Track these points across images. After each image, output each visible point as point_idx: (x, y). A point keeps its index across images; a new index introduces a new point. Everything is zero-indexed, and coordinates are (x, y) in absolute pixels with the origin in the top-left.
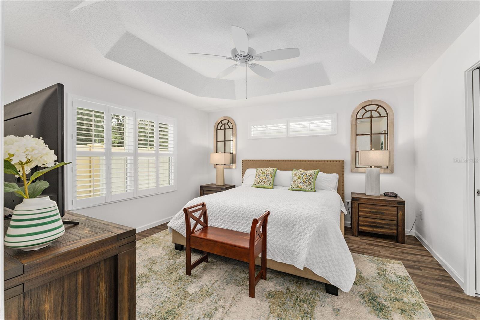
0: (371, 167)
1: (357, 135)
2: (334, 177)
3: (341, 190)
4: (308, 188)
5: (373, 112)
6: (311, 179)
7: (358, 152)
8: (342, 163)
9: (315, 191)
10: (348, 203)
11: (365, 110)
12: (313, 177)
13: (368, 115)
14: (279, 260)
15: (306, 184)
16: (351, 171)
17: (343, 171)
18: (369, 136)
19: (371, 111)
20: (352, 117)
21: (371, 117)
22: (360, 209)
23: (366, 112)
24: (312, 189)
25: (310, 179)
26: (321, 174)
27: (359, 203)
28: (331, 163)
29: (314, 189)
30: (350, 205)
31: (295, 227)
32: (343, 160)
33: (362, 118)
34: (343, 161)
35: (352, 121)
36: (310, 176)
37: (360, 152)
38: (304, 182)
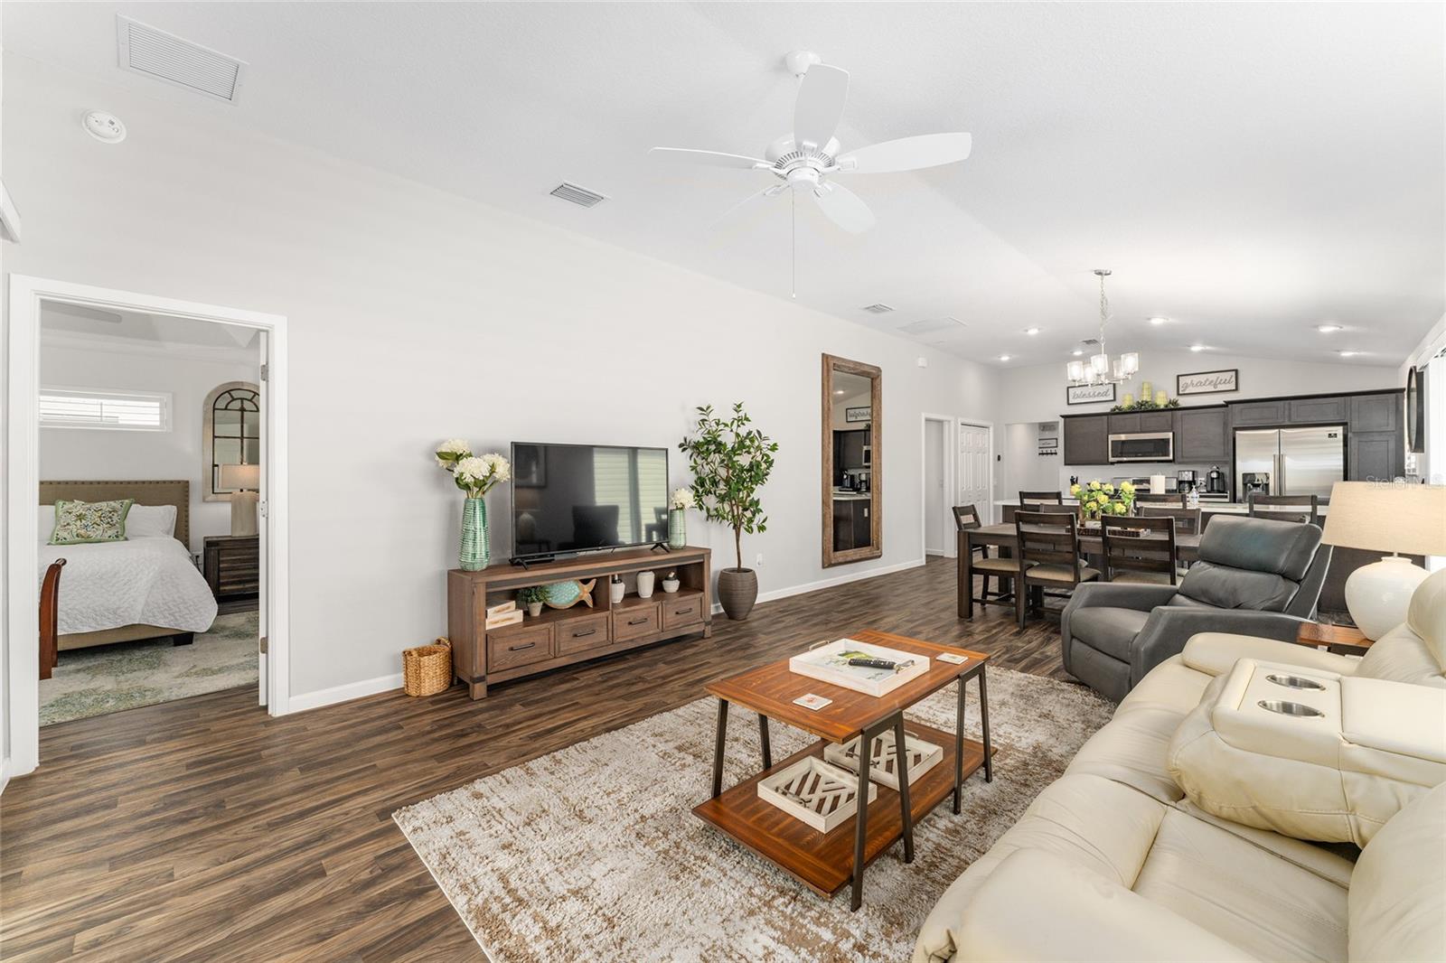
0: (242, 491)
1: (214, 437)
2: (168, 512)
3: (181, 532)
4: (107, 535)
5: (245, 401)
6: (115, 518)
7: (217, 466)
8: (184, 487)
9: (126, 539)
10: (197, 557)
11: (232, 396)
12: (120, 513)
13: (237, 404)
14: (86, 630)
15: (101, 528)
16: (204, 501)
17: (187, 501)
18: (239, 440)
19: (242, 399)
20: (206, 403)
21: (242, 410)
22: (221, 559)
23: (234, 399)
24: (117, 537)
25: (110, 517)
26: (136, 508)
27: (219, 550)
28: (159, 485)
29: (121, 536)
30: (201, 560)
31: (118, 575)
32: (186, 479)
33: (226, 409)
34: (188, 482)
35: (205, 412)
36: (110, 512)
37: (220, 467)
38: (95, 525)
